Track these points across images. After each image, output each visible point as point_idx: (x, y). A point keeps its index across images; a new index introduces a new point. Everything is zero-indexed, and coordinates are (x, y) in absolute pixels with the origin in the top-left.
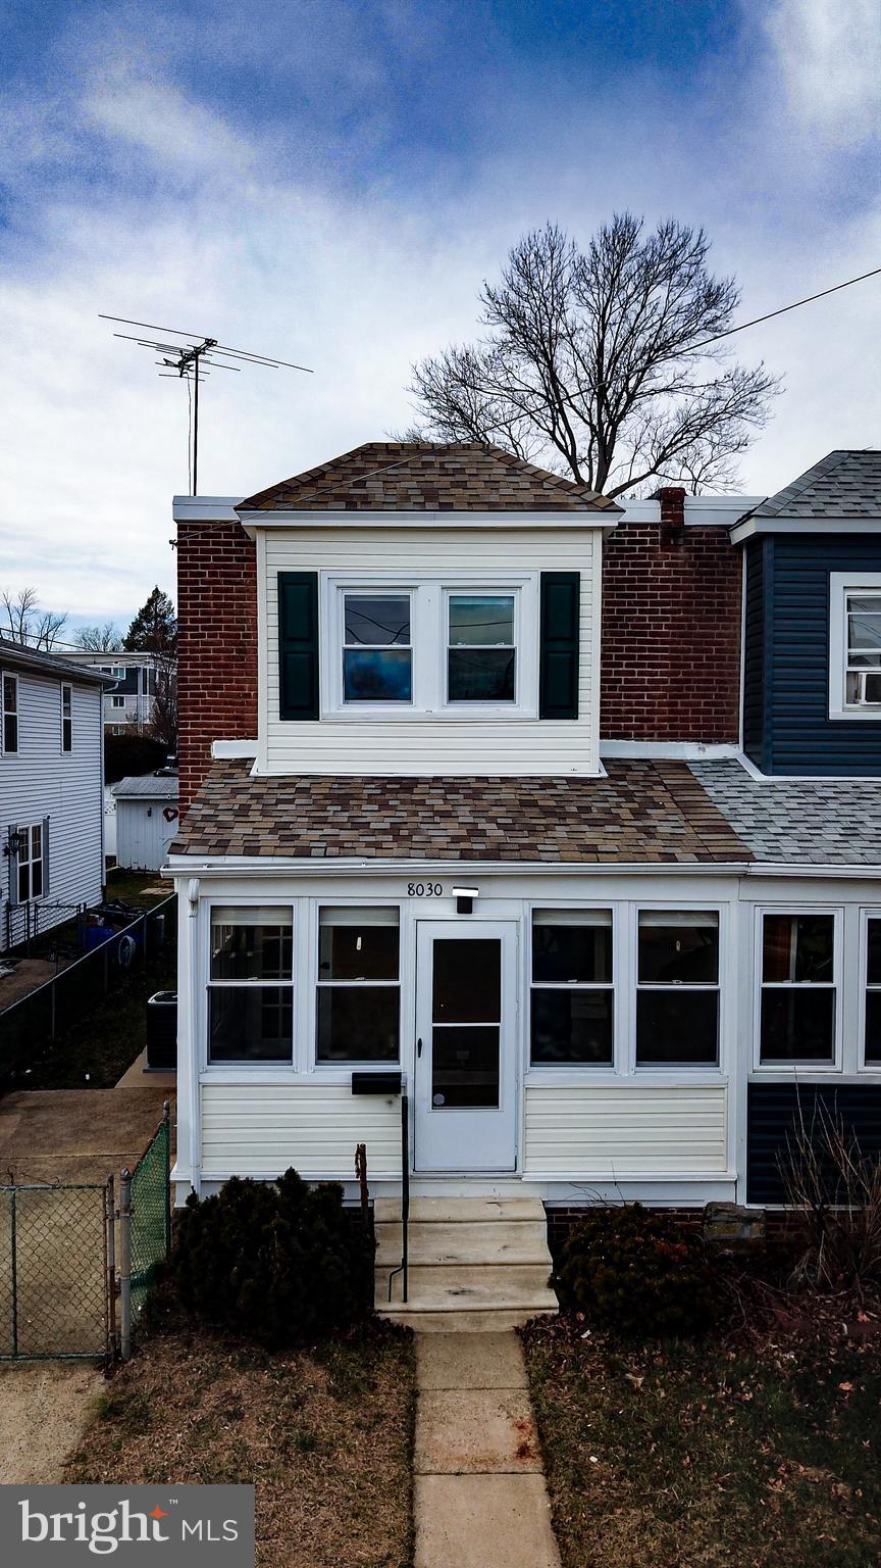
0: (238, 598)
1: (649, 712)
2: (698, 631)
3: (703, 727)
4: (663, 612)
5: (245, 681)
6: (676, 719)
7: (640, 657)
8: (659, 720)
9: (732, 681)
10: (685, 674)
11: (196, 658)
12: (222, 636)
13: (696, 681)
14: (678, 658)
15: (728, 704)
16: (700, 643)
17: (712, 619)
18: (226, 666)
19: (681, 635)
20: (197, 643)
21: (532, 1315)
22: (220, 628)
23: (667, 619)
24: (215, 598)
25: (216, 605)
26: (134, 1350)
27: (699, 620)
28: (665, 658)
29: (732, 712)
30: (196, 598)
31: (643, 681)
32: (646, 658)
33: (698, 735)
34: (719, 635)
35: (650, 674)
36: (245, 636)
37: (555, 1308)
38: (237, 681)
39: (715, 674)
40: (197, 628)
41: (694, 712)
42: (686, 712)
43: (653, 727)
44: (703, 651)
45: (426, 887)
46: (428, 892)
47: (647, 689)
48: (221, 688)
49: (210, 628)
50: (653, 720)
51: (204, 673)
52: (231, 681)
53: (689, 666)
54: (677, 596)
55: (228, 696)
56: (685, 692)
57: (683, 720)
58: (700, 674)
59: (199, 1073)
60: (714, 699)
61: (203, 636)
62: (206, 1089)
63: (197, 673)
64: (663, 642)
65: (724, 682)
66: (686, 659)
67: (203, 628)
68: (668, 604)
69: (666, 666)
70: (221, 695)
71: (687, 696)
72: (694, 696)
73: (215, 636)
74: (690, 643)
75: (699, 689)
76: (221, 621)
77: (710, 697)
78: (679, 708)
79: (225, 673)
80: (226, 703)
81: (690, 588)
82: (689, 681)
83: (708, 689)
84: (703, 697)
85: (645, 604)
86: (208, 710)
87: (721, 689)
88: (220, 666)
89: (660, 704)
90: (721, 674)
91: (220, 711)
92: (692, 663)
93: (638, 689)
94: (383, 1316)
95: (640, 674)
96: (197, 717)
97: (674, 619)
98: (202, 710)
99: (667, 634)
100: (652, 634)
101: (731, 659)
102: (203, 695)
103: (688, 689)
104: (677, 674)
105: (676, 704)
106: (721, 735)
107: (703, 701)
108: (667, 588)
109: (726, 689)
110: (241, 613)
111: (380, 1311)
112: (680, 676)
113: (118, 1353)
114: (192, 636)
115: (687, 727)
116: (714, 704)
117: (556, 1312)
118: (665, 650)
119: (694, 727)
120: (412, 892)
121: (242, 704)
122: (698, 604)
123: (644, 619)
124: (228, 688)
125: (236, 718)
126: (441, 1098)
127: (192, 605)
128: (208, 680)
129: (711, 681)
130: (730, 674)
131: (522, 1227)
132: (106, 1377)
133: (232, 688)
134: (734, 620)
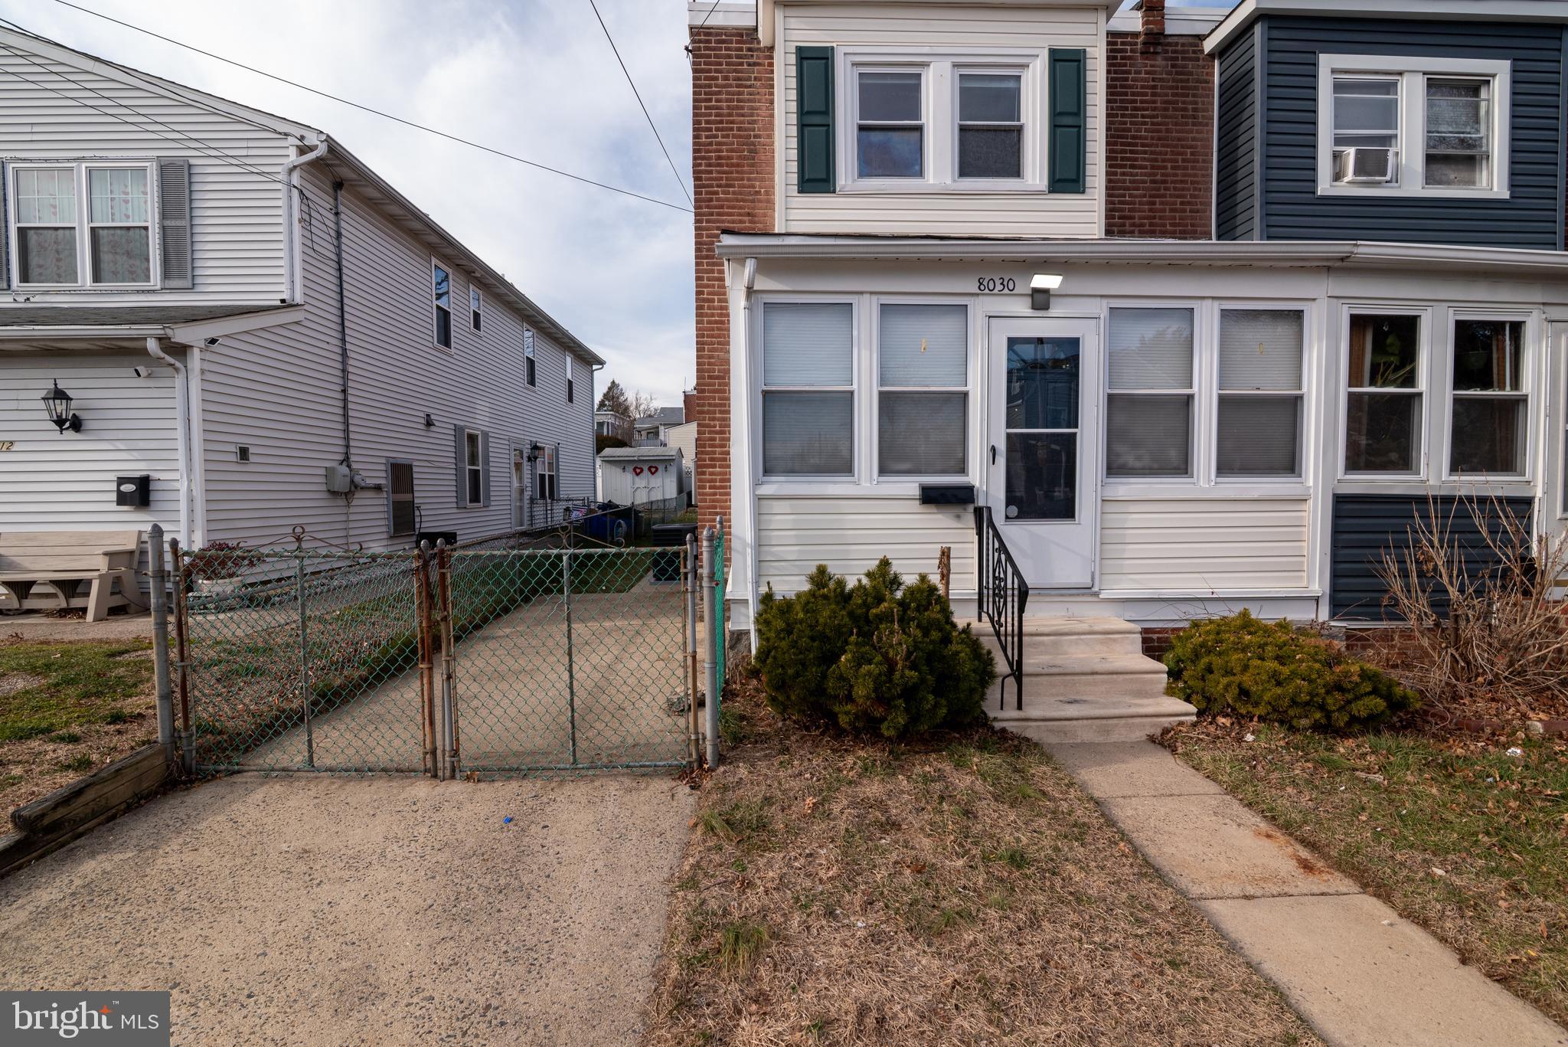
0: (749, 101)
1: (1130, 210)
2: (1174, 134)
3: (1179, 225)
4: (1143, 116)
5: (755, 179)
6: (1154, 217)
7: (1122, 159)
8: (1140, 218)
9: (1207, 183)
10: (1163, 175)
11: (710, 158)
12: (734, 136)
13: (1173, 182)
14: (1156, 160)
15: (1201, 203)
16: (1176, 146)
17: (1187, 124)
18: (738, 165)
19: (1159, 139)
20: (711, 144)
21: (1166, 722)
22: (732, 129)
23: (1145, 123)
24: (727, 100)
25: (729, 107)
26: (721, 759)
27: (1176, 124)
28: (1144, 159)
29: (1205, 211)
30: (710, 100)
31: (1124, 181)
32: (1128, 159)
33: (1174, 232)
34: (1194, 139)
35: (1132, 175)
36: (755, 136)
37: (1192, 714)
38: (749, 179)
39: (1189, 175)
40: (710, 130)
41: (1172, 210)
42: (1164, 211)
43: (1133, 225)
44: (1179, 154)
45: (998, 282)
46: (999, 287)
47: (1128, 189)
48: (733, 186)
49: (722, 130)
50: (1132, 218)
51: (719, 172)
52: (742, 179)
53: (1165, 168)
54: (1154, 102)
55: (740, 193)
56: (1162, 192)
57: (1160, 218)
58: (1176, 175)
59: (756, 484)
60: (1188, 199)
61: (716, 136)
62: (764, 502)
63: (711, 172)
64: (1143, 145)
65: (1198, 183)
66: (1164, 161)
67: (717, 129)
68: (1146, 109)
69: (1145, 167)
70: (734, 193)
71: (1164, 196)
72: (1171, 196)
73: (727, 136)
74: (1168, 146)
75: (1175, 189)
76: (732, 122)
77: (1184, 196)
78: (1157, 206)
79: (737, 172)
80: (737, 200)
81: (1167, 95)
82: (1165, 182)
83: (1183, 189)
84: (1178, 196)
85: (1126, 109)
86: (722, 207)
87: (1195, 189)
88: (733, 165)
89: (1141, 203)
90: (1195, 175)
91: (733, 207)
92: (1169, 165)
93: (1120, 188)
94: (998, 725)
95: (1123, 174)
96: (712, 214)
97: (1153, 124)
98: (716, 207)
99: (1146, 138)
100: (1133, 137)
101: (1204, 161)
102: (717, 193)
103: (1166, 189)
104: (1155, 175)
105: (1154, 203)
106: (1195, 232)
107: (1179, 200)
108: (1146, 94)
109: (1200, 190)
110: (752, 115)
111: (995, 719)
112: (1159, 177)
113: (701, 759)
114: (707, 137)
115: (1164, 225)
116: (1189, 203)
117: (1194, 718)
118: (1145, 152)
119: (1171, 225)
120: (982, 287)
121: (753, 201)
122: (1175, 109)
123: (1125, 123)
124: (740, 186)
125: (749, 214)
126: (1014, 510)
127: (707, 108)
128: (721, 179)
129: (1185, 182)
130: (1203, 176)
131: (1114, 640)
132: (692, 788)
133: (744, 186)
134: (1207, 125)
